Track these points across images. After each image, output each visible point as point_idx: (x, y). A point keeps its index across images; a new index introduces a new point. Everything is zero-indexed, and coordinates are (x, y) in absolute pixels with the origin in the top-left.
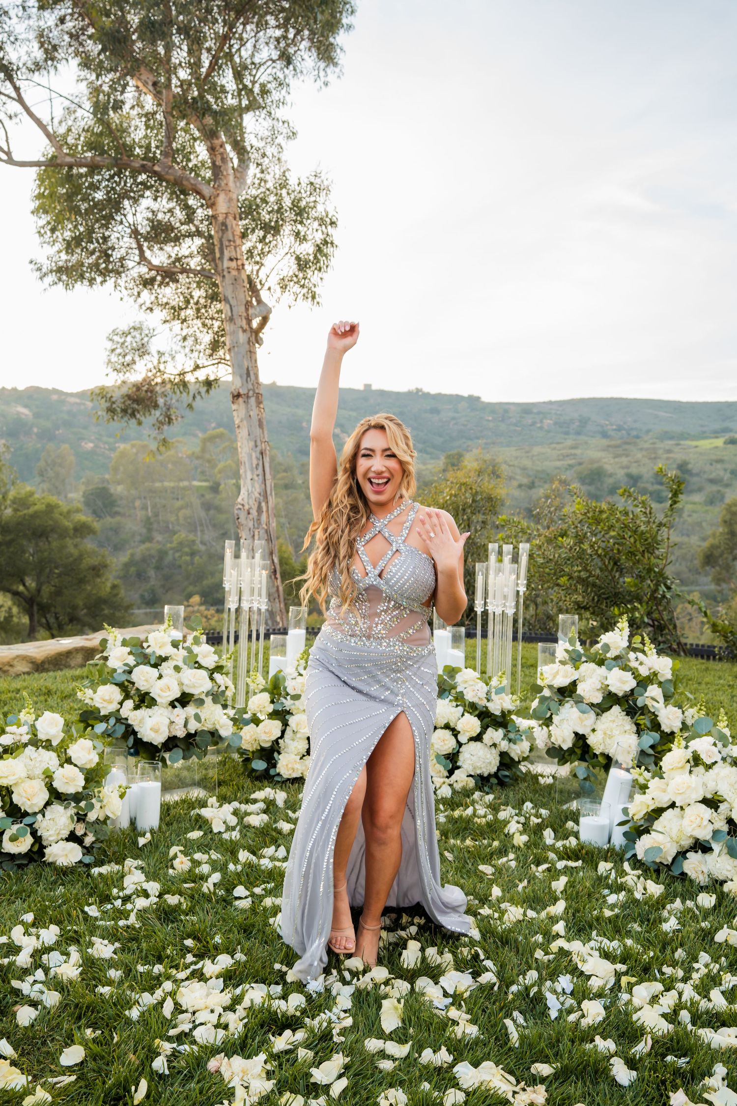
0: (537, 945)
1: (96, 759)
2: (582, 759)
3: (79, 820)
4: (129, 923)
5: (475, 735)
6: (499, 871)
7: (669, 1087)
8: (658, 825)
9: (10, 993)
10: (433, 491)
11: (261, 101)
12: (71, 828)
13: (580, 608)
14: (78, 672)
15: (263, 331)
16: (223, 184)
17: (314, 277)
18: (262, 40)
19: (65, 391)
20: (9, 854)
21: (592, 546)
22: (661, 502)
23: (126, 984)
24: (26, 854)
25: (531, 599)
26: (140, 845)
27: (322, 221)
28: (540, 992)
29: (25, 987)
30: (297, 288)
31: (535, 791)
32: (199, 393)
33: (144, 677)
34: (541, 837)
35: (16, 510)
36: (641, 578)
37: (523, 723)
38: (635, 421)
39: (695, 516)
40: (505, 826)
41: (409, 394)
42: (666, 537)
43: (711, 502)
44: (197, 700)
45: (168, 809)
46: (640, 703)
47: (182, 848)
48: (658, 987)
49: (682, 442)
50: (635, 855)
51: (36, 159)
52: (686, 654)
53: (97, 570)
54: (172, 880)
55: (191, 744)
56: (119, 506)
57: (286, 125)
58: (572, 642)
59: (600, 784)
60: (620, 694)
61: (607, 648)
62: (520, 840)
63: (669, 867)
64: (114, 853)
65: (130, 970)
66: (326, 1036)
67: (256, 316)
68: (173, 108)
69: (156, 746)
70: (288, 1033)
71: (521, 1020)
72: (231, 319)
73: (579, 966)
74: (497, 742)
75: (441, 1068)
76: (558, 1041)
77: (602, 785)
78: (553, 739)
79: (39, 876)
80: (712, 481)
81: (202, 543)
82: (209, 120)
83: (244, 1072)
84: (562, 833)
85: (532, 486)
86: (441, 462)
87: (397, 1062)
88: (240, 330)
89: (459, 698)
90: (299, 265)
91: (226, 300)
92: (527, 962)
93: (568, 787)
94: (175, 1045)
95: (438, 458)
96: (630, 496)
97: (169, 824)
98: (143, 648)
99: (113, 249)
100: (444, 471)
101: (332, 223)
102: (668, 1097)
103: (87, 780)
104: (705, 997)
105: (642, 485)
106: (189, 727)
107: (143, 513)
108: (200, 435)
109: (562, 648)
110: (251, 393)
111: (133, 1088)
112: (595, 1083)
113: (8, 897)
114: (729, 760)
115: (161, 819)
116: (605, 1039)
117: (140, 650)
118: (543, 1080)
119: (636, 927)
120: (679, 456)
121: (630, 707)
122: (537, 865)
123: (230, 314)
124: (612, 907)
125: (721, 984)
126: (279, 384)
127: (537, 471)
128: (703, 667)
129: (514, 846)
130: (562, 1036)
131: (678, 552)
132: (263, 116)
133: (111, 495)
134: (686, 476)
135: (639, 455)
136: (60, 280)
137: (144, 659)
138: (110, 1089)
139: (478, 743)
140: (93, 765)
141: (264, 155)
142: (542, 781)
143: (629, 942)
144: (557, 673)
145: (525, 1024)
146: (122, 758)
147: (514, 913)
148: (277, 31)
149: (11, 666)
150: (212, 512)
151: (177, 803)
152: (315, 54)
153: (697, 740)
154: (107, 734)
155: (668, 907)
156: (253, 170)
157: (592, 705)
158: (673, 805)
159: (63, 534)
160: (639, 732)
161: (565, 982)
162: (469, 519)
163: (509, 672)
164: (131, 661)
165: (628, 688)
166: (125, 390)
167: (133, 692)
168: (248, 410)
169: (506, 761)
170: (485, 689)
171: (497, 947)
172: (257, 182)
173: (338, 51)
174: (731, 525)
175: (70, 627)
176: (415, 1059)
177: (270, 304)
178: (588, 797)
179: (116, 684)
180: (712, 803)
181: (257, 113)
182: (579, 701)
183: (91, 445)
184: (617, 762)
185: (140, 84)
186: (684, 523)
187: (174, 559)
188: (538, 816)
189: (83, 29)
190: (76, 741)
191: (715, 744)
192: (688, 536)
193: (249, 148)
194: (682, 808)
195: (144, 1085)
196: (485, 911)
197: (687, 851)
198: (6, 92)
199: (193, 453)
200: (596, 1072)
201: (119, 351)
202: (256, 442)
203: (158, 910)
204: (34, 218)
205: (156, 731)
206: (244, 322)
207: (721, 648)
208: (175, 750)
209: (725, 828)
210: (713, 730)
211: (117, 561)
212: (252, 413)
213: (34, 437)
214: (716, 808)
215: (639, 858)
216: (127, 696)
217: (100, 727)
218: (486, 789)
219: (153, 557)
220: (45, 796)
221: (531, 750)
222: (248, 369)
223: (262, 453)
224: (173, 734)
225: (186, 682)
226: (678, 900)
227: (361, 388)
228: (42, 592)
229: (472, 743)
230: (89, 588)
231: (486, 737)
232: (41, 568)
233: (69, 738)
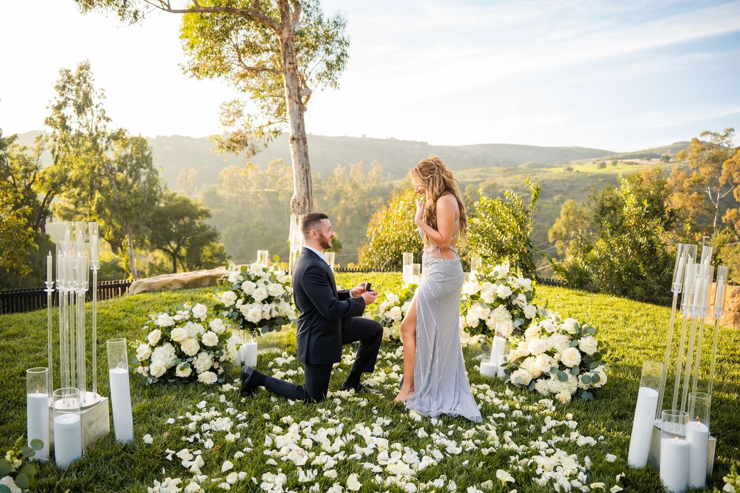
1: (224, 329)
2: (483, 333)
3: (215, 361)
8: (522, 365)
12: (211, 364)
15: (307, 103)
16: (286, 22)
17: (336, 73)
20: (179, 378)
24: (188, 378)
27: (340, 43)
30: (326, 80)
32: (271, 138)
33: (248, 287)
35: (166, 204)
38: (514, 157)
41: (387, 140)
44: (276, 300)
45: (261, 358)
46: (514, 302)
50: (510, 382)
51: (183, 9)
52: (540, 283)
55: (273, 323)
60: (503, 298)
61: (497, 273)
63: (528, 387)
67: (304, 95)
69: (254, 324)
72: (290, 96)
78: (467, 323)
81: (269, 223)
88: (295, 103)
90: (328, 67)
91: (287, 86)
93: (475, 349)
96: (511, 196)
99: (225, 57)
101: (347, 44)
103: (220, 340)
106: (272, 314)
108: (269, 161)
109: (472, 274)
110: (300, 138)
114: (560, 332)
115: (258, 363)
117: (246, 273)
121: (509, 305)
123: (289, 93)
133: (218, 196)
136: (194, 74)
137: (248, 278)
140: (223, 332)
141: (309, 6)
144: (470, 288)
146: (237, 330)
149: (171, 285)
150: (275, 206)
151: (265, 355)
153: (543, 321)
154: (228, 317)
156: (302, 15)
157: (488, 305)
158: (530, 355)
159: (192, 217)
160: (513, 319)
164: (241, 278)
165: (507, 295)
166: (229, 136)
167: (242, 295)
168: (298, 148)
172: (304, 20)
174: (567, 214)
177: (311, 88)
178: (485, 352)
179: (233, 291)
180: (551, 353)
182: (482, 303)
187: (254, 233)
190: (213, 319)
191: (553, 323)
192: (543, 222)
194: (535, 356)
197: (538, 378)
201: (226, 114)
202: (303, 165)
204: (180, 40)
205: (255, 316)
206: (297, 98)
208: (265, 326)
209: (557, 366)
212: (301, 149)
214: (553, 356)
215: (512, 383)
216: (239, 297)
217: (225, 313)
219: (242, 231)
220: (198, 347)
222: (299, 124)
223: (306, 171)
224: (264, 318)
225: (270, 290)
227: (360, 136)
228: (180, 250)
232: (180, 236)
233: (210, 318)
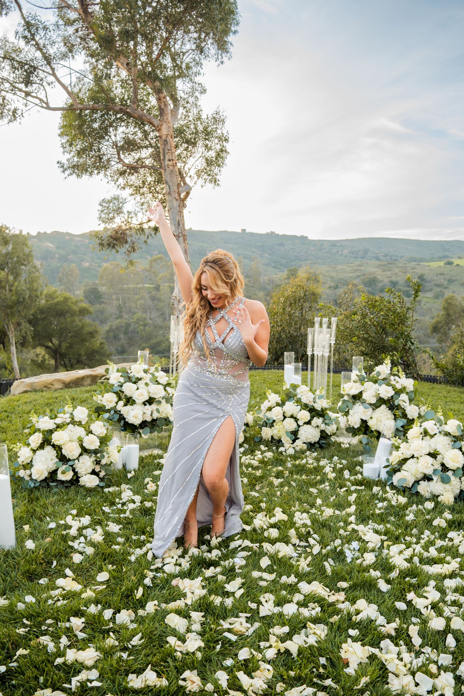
0: (341, 527)
1: (105, 432)
2: (365, 433)
3: (96, 464)
4: (126, 515)
5: (307, 421)
6: (320, 491)
7: (406, 591)
8: (404, 467)
9: (68, 547)
10: (282, 289)
11: (186, 72)
12: (93, 467)
13: (363, 354)
14: (89, 388)
15: (187, 200)
16: (165, 119)
17: (216, 170)
18: (187, 39)
19: (73, 233)
20: (61, 481)
21: (371, 320)
22: (409, 297)
23: (127, 545)
24: (70, 481)
25: (337, 350)
26: (129, 478)
27: (220, 139)
28: (342, 550)
29: (75, 545)
30: (206, 176)
31: (339, 451)
32: (151, 234)
33: (129, 389)
34: (343, 475)
35: (47, 301)
36: (398, 338)
37: (332, 415)
38: (395, 251)
39: (428, 305)
40: (323, 469)
41: (267, 234)
42: (411, 315)
43: (437, 297)
44: (157, 401)
45: (143, 459)
46: (396, 403)
47: (151, 479)
48: (403, 546)
49: (421, 263)
50: (392, 483)
51: (61, 106)
52: (421, 380)
53: (92, 334)
54: (147, 495)
55: (154, 425)
56: (103, 298)
57: (200, 86)
58: (360, 370)
59: (374, 447)
60: (386, 398)
61: (379, 374)
62: (331, 476)
63: (410, 489)
64: (115, 481)
65: (129, 538)
66: (232, 569)
67: (183, 192)
68: (138, 77)
69: (136, 426)
70: (212, 568)
71: (332, 562)
72: (169, 193)
73: (363, 537)
74: (319, 425)
75: (291, 585)
76: (351, 572)
77: (375, 448)
78: (349, 423)
79: (77, 492)
80: (437, 285)
81: (150, 319)
82: (157, 84)
83: (191, 586)
84: (353, 472)
85: (336, 287)
86: (285, 274)
87: (269, 582)
88: (175, 200)
89: (299, 401)
90: (207, 163)
91: (167, 183)
92: (335, 536)
93: (357, 449)
94: (155, 573)
95: (284, 271)
96: (392, 292)
97: (143, 467)
98: (128, 373)
99: (104, 154)
100: (288, 278)
101: (226, 140)
102: (406, 596)
103: (101, 443)
104: (427, 551)
105: (399, 287)
106: (153, 415)
107: (117, 302)
108: (149, 258)
109: (354, 374)
110: (180, 235)
111: (136, 591)
112: (370, 590)
113: (62, 502)
114: (443, 433)
115: (139, 465)
116: (375, 571)
117: (126, 375)
118: (343, 590)
119: (392, 519)
120: (419, 271)
121: (391, 405)
122: (341, 488)
123: (168, 191)
124: (380, 509)
125: (435, 545)
126: (193, 229)
127: (340, 279)
128: (431, 387)
129: (328, 479)
130: (353, 569)
131: (418, 325)
132: (187, 81)
133: (99, 292)
134: (423, 282)
135: (397, 271)
136: (74, 172)
137: (129, 379)
138: (124, 592)
139: (309, 426)
140: (104, 435)
141: (187, 102)
142: (343, 446)
143: (388, 526)
144: (352, 387)
145: (334, 565)
146: (118, 432)
147: (328, 512)
148: (195, 34)
149: (52, 385)
150: (156, 301)
151: (146, 456)
152: (216, 47)
153: (426, 422)
154: (109, 419)
155: (409, 509)
156: (181, 110)
157: (371, 404)
158: (413, 457)
159: (73, 314)
160: (395, 419)
161: (355, 545)
162: (302, 305)
163: (325, 387)
164: (122, 380)
165: (390, 395)
166: (109, 233)
167: (123, 397)
169: (324, 435)
170: (313, 396)
171: (320, 529)
172: (183, 117)
173: (229, 45)
174: (448, 310)
175: (77, 366)
176: (278, 581)
177: (191, 185)
178: (368, 453)
179: (114, 393)
180: (433, 455)
181: (184, 79)
182: (364, 402)
183: (88, 264)
184: (383, 434)
185: (119, 64)
186: (421, 309)
187: (135, 328)
188: (340, 464)
189: (88, 35)
190: (94, 422)
191: (435, 425)
192: (424, 316)
193: (179, 99)
194: (418, 458)
195: (141, 590)
196: (313, 511)
197: (420, 480)
198: (47, 71)
199: (145, 268)
200: (370, 586)
201: (106, 211)
203: (140, 509)
204: (59, 138)
205: (136, 418)
206: (177, 195)
207: (440, 377)
208: (146, 428)
209: (440, 468)
210: (435, 417)
211: (103, 329)
213: (56, 260)
214: (436, 458)
215: (394, 484)
216: (120, 399)
217: (106, 415)
218: (313, 450)
219: (123, 327)
220: (79, 450)
221: (337, 430)
222: (179, 221)
224: (145, 419)
225: (151, 391)
226: (415, 505)
227: (240, 231)
228: (62, 347)
229: (305, 426)
230: (87, 344)
231: (313, 422)
232: (61, 333)
233: (91, 420)
